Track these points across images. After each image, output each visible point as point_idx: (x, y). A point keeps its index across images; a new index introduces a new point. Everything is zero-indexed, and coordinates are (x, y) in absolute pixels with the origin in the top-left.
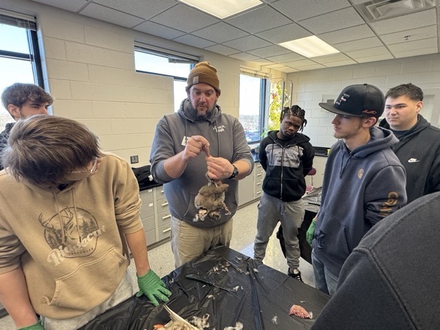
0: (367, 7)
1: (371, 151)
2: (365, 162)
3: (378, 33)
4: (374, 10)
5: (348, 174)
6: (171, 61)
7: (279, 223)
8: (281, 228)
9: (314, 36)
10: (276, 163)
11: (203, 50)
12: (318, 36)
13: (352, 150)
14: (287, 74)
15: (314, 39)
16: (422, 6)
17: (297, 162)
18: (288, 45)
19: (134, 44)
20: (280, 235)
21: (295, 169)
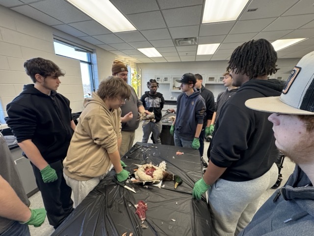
0: (177, 40)
1: (194, 96)
2: (194, 99)
3: (178, 51)
4: (179, 42)
5: (188, 104)
6: (77, 50)
7: (152, 133)
8: (152, 135)
9: (154, 48)
10: (151, 106)
11: (95, 46)
12: (155, 48)
13: (189, 96)
14: (137, 64)
15: (153, 49)
16: (193, 43)
17: (159, 105)
18: (141, 50)
19: (53, 37)
20: (152, 138)
21: (158, 108)
